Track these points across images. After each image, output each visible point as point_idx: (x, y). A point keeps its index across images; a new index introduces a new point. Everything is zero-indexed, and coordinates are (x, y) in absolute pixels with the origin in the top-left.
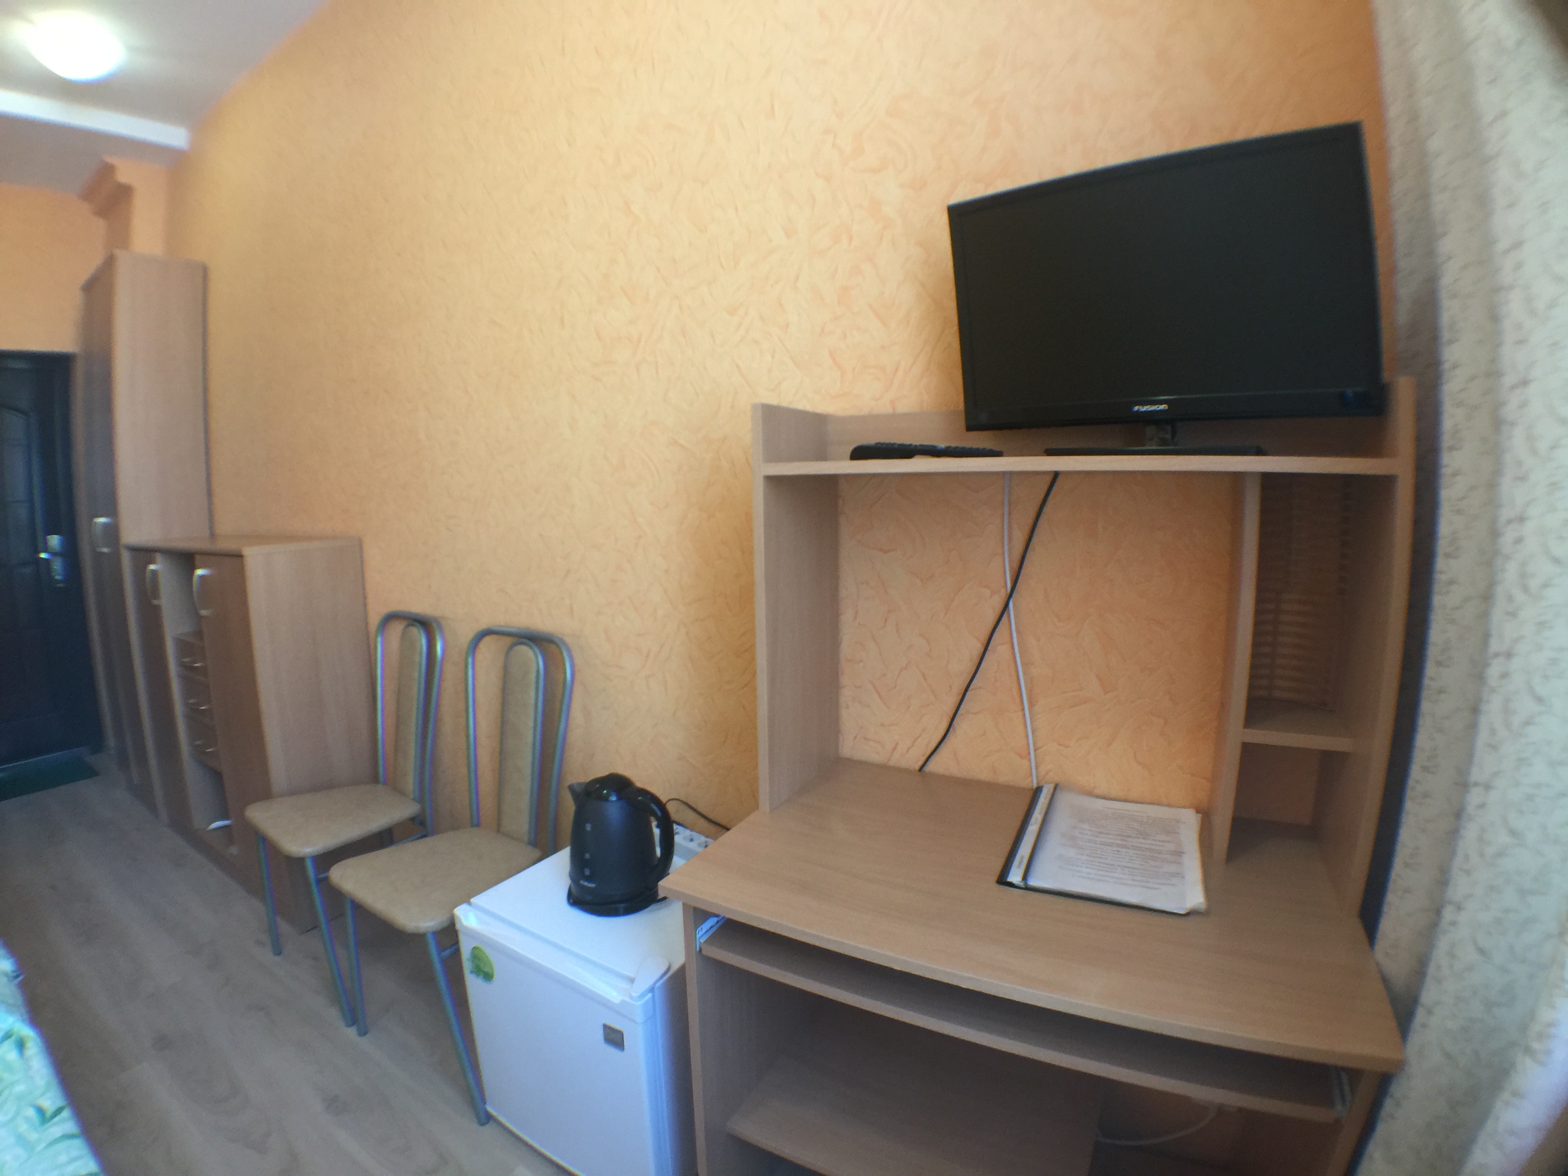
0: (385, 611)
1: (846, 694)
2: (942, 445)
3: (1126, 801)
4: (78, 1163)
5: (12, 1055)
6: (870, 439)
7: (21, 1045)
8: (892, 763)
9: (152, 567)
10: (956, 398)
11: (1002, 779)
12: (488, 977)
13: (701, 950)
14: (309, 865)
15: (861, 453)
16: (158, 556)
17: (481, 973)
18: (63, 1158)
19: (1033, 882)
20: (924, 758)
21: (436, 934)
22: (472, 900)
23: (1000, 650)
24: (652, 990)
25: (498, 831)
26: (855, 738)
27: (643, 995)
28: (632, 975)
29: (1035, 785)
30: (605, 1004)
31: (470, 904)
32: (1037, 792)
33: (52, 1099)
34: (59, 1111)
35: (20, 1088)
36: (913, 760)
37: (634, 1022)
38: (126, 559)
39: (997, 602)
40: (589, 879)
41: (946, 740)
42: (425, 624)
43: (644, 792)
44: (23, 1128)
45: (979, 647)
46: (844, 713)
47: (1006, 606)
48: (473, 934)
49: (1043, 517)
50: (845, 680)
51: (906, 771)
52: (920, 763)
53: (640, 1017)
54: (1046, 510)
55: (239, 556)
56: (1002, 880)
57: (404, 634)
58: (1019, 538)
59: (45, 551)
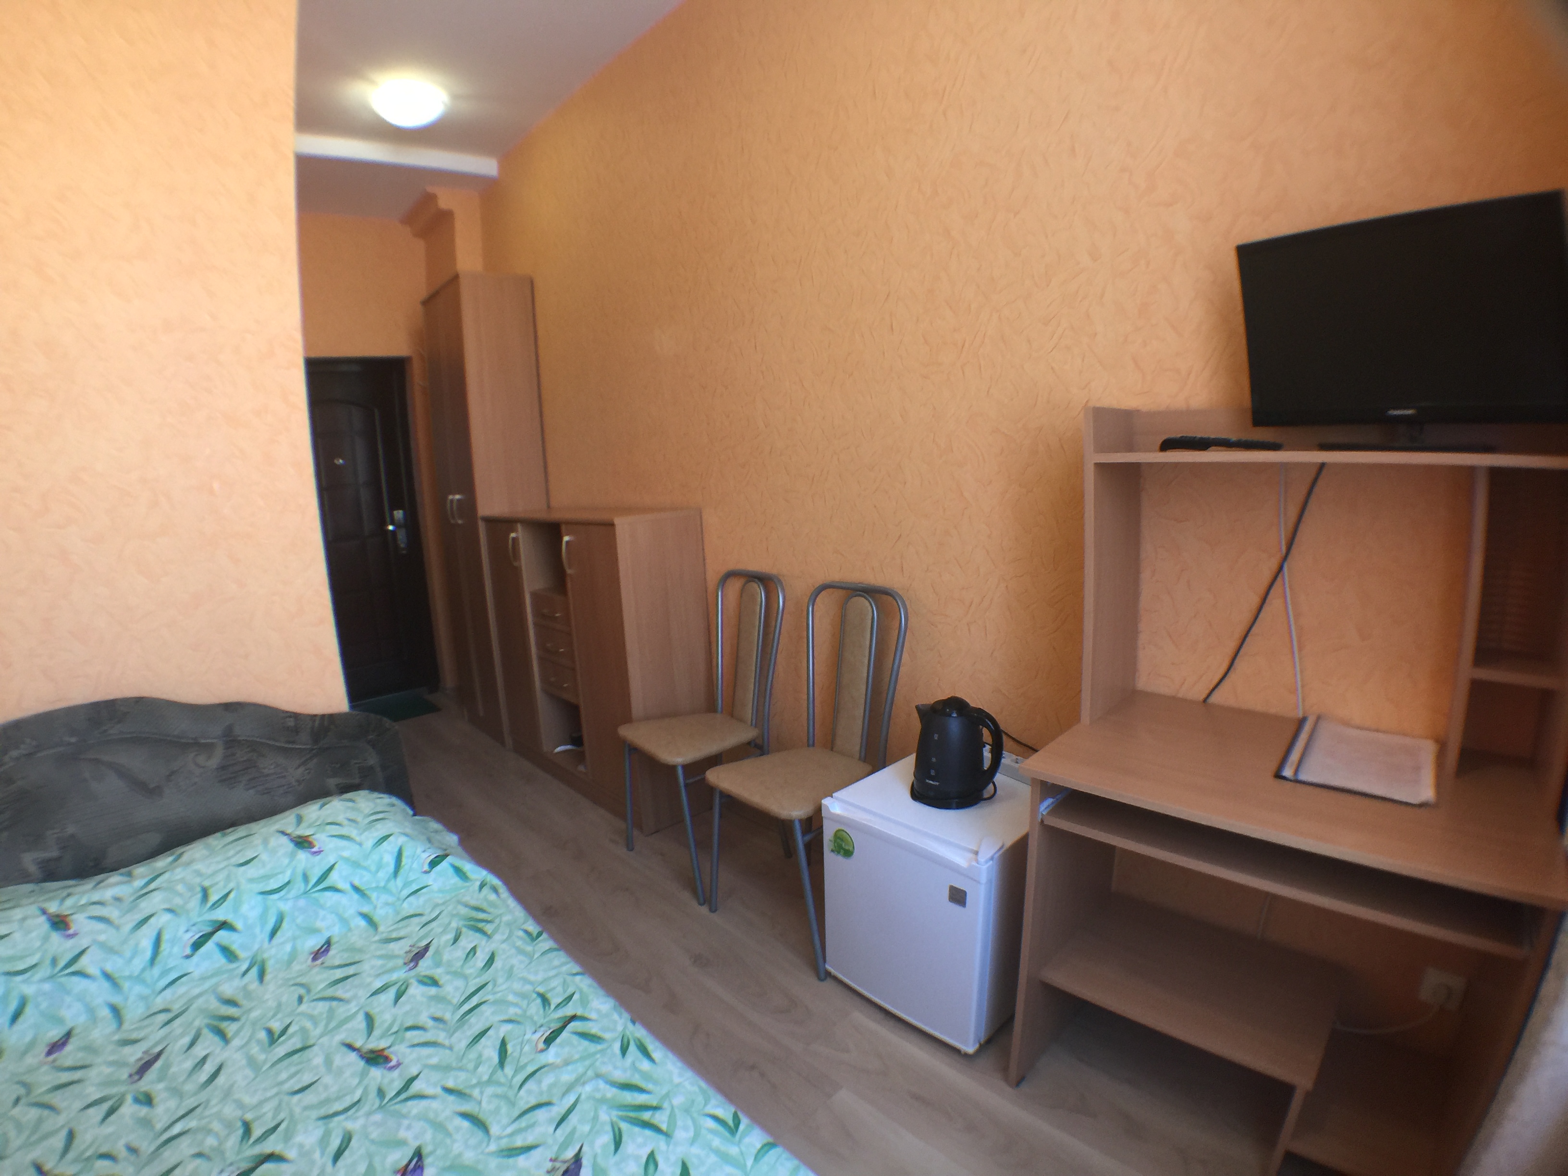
0: (724, 570)
1: (1143, 638)
2: (1234, 438)
3: (1377, 731)
4: (568, 966)
5: (493, 897)
6: (1176, 433)
7: (495, 890)
8: (1180, 695)
9: (513, 535)
10: (1246, 398)
11: (1273, 711)
12: (848, 854)
13: (1042, 821)
14: (680, 771)
15: (1168, 445)
16: (519, 527)
17: (842, 850)
18: (556, 962)
19: (1303, 777)
20: (1207, 692)
21: (800, 821)
22: (833, 795)
23: (1275, 603)
24: (992, 858)
25: (832, 750)
26: (1149, 674)
27: (986, 862)
28: (975, 849)
29: (1301, 715)
30: (954, 868)
31: (832, 797)
32: (1302, 722)
33: (532, 927)
34: (539, 934)
35: (507, 918)
36: (1198, 692)
37: (979, 882)
38: (482, 528)
39: (1274, 564)
40: (932, 778)
41: (1226, 678)
42: (766, 581)
43: (980, 711)
44: (519, 943)
45: (1255, 600)
46: (1141, 654)
47: (1281, 568)
48: (838, 819)
49: (1313, 497)
50: (1142, 626)
51: (1192, 702)
52: (1204, 696)
53: (984, 879)
54: (1316, 489)
55: (612, 525)
56: (1278, 776)
57: (742, 590)
58: (1293, 512)
59: (392, 523)
